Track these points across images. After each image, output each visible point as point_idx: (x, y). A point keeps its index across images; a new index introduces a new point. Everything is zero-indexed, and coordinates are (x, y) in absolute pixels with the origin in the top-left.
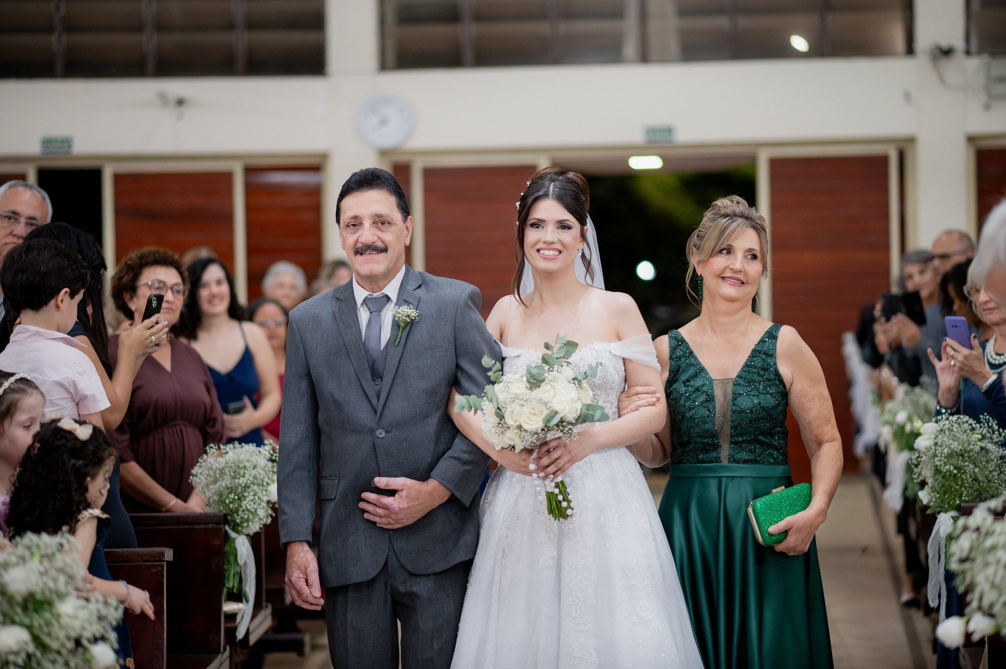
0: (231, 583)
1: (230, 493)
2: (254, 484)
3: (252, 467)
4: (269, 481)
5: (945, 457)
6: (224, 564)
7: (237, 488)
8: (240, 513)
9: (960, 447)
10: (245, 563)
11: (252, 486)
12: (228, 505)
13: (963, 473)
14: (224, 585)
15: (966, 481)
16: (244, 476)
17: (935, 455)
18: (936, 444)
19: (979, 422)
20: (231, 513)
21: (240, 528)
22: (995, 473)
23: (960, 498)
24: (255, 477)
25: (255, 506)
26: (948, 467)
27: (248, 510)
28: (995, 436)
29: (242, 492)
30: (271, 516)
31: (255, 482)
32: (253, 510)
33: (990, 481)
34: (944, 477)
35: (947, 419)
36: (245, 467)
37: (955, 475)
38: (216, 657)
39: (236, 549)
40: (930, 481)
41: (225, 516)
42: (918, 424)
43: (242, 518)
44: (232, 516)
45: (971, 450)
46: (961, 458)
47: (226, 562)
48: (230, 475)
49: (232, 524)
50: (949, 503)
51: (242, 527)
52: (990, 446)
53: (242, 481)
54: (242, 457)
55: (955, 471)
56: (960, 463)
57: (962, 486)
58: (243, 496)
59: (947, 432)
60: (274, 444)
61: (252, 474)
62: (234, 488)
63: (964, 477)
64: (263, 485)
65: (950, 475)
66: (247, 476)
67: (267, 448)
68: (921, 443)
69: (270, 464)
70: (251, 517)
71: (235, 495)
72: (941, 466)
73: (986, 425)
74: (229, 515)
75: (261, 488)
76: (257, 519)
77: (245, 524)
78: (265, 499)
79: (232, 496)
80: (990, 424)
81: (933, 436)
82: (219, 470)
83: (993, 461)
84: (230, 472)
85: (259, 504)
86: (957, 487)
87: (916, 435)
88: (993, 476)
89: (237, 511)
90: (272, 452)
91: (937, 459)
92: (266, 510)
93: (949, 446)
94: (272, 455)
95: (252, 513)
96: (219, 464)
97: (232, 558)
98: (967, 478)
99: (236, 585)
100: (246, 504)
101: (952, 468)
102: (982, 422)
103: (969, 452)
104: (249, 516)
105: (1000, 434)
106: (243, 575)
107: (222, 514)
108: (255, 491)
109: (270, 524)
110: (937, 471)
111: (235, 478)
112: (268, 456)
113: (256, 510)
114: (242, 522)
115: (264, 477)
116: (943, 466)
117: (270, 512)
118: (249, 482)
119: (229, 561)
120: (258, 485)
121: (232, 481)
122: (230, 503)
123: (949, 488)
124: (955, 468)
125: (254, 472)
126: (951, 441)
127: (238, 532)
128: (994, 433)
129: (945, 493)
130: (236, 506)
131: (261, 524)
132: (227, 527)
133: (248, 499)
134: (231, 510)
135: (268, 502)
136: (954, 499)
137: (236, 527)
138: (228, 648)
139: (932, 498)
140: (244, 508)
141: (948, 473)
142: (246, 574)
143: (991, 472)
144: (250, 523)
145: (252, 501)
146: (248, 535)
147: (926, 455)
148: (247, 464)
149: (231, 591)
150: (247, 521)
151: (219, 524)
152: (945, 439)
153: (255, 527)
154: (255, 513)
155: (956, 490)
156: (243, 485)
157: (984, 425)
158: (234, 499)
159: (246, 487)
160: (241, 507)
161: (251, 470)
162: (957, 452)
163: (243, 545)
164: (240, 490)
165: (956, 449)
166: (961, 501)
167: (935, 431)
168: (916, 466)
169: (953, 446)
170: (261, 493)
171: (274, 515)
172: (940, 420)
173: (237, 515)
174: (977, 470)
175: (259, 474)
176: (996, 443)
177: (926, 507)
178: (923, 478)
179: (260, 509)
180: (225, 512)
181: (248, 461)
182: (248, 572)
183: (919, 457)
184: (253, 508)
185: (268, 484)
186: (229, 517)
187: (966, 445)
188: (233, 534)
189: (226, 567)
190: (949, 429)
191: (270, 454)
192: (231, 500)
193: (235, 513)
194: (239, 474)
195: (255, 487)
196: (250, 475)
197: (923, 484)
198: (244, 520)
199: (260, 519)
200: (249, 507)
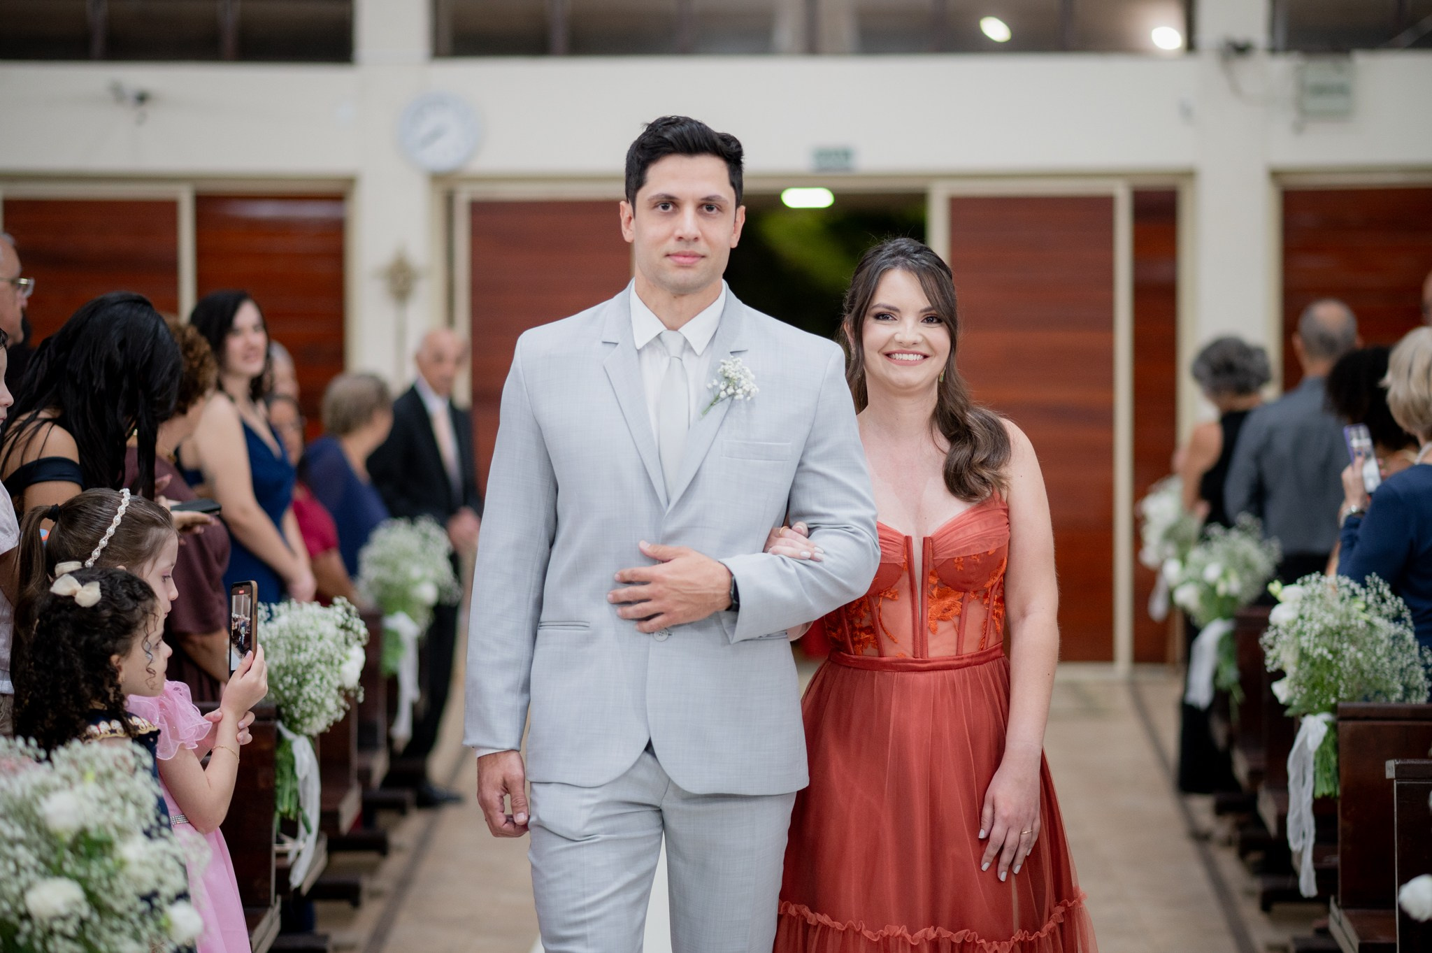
0: (284, 806)
1: (286, 674)
2: (319, 661)
3: (318, 637)
4: (343, 659)
5: (1316, 636)
6: (275, 777)
7: (295, 667)
8: (300, 703)
9: (1337, 622)
10: (306, 778)
11: (318, 665)
12: (281, 693)
13: (1341, 660)
14: (275, 808)
15: (1343, 671)
16: (306, 650)
17: (1300, 633)
18: (1302, 617)
19: (1364, 585)
20: (286, 705)
21: (299, 726)
22: (1385, 660)
23: (1336, 694)
24: (322, 652)
25: (323, 695)
26: (1319, 650)
27: (310, 699)
28: (1384, 607)
29: (304, 674)
30: (344, 709)
31: (323, 659)
32: (319, 701)
33: (1376, 671)
34: (1313, 664)
35: (1318, 581)
36: (307, 638)
37: (1329, 662)
38: (265, 912)
39: (292, 757)
40: (1291, 670)
41: (278, 708)
42: (1275, 588)
43: (303, 712)
44: (287, 708)
45: (1351, 627)
46: (1336, 637)
47: (278, 774)
48: (286, 649)
49: (287, 719)
50: (1320, 703)
51: (302, 725)
52: (1378, 621)
53: (303, 658)
54: (304, 623)
55: (1330, 657)
56: (1336, 645)
57: (1337, 678)
58: (305, 680)
59: (1318, 600)
60: (348, 605)
61: (319, 648)
62: (291, 669)
63: (1341, 664)
64: (332, 663)
65: (1322, 662)
66: (311, 650)
67: (340, 609)
68: (1279, 615)
69: (342, 633)
70: (316, 709)
71: (293, 677)
72: (1308, 648)
73: (1375, 590)
74: (283, 706)
75: (330, 666)
76: (324, 714)
77: (307, 721)
78: (337, 683)
79: (288, 679)
80: (1380, 590)
81: (1298, 605)
82: (271, 640)
83: (1382, 641)
84: (285, 644)
85: (328, 691)
86: (1332, 679)
87: (1272, 601)
88: (1383, 665)
89: (295, 701)
90: (346, 615)
91: (1303, 639)
92: (336, 702)
93: (1321, 620)
94: (347, 621)
95: (316, 703)
96: (270, 632)
97: (287, 770)
98: (1346, 666)
99: (293, 808)
100: (307, 690)
101: (1325, 652)
102: (1369, 586)
103: (1348, 628)
104: (312, 708)
105: (1393, 603)
106: (301, 795)
107: (273, 705)
108: (322, 673)
109: (342, 720)
110: (1303, 655)
111: (292, 652)
112: (340, 620)
113: (323, 700)
114: (302, 718)
115: (335, 652)
116: (1311, 647)
117: (342, 702)
118: (314, 659)
119: (282, 773)
120: (326, 663)
121: (289, 658)
122: (286, 688)
123: (1319, 680)
124: (1330, 651)
125: (320, 645)
126: (1323, 613)
127: (296, 732)
128: (1384, 600)
129: (1314, 687)
130: (294, 693)
131: (329, 719)
132: (280, 725)
133: (312, 684)
134: (286, 700)
135: (340, 689)
136: (1328, 695)
137: (293, 724)
138: (279, 899)
139: (1296, 694)
140: (306, 696)
141: (1318, 660)
142: (304, 793)
143: (1379, 658)
144: (315, 719)
145: (319, 687)
146: (309, 736)
147: (1287, 631)
148: (311, 633)
149: (286, 817)
150: (310, 715)
151: (268, 718)
152: (1315, 609)
153: (319, 724)
154: (321, 706)
155: (1330, 683)
156: (305, 664)
157: (1371, 589)
158: (291, 685)
159: (310, 666)
160: (300, 694)
161: (317, 641)
162: (1331, 630)
163: (304, 749)
164: (299, 670)
165: (1330, 625)
166: (1338, 699)
167: (1300, 598)
168: (1271, 647)
169: (1326, 621)
170: (332, 675)
171: (348, 707)
172: (1307, 583)
173: (296, 707)
174: (1360, 655)
175: (329, 648)
176: (1387, 616)
177: (1285, 707)
178: (1280, 664)
179: (329, 697)
180: (278, 703)
181: (312, 628)
182: (309, 789)
183: (1277, 635)
184: (320, 697)
185: (340, 662)
186: (283, 711)
187: (1344, 619)
188: (288, 735)
189: (278, 782)
190: (1320, 596)
191: (344, 618)
192: (287, 685)
193: (293, 703)
194: (299, 648)
195: (322, 667)
196: (315, 649)
197: (1280, 674)
198: (305, 715)
199: (329, 713)
200: (313, 696)
